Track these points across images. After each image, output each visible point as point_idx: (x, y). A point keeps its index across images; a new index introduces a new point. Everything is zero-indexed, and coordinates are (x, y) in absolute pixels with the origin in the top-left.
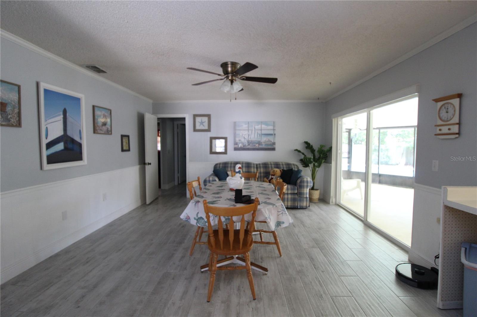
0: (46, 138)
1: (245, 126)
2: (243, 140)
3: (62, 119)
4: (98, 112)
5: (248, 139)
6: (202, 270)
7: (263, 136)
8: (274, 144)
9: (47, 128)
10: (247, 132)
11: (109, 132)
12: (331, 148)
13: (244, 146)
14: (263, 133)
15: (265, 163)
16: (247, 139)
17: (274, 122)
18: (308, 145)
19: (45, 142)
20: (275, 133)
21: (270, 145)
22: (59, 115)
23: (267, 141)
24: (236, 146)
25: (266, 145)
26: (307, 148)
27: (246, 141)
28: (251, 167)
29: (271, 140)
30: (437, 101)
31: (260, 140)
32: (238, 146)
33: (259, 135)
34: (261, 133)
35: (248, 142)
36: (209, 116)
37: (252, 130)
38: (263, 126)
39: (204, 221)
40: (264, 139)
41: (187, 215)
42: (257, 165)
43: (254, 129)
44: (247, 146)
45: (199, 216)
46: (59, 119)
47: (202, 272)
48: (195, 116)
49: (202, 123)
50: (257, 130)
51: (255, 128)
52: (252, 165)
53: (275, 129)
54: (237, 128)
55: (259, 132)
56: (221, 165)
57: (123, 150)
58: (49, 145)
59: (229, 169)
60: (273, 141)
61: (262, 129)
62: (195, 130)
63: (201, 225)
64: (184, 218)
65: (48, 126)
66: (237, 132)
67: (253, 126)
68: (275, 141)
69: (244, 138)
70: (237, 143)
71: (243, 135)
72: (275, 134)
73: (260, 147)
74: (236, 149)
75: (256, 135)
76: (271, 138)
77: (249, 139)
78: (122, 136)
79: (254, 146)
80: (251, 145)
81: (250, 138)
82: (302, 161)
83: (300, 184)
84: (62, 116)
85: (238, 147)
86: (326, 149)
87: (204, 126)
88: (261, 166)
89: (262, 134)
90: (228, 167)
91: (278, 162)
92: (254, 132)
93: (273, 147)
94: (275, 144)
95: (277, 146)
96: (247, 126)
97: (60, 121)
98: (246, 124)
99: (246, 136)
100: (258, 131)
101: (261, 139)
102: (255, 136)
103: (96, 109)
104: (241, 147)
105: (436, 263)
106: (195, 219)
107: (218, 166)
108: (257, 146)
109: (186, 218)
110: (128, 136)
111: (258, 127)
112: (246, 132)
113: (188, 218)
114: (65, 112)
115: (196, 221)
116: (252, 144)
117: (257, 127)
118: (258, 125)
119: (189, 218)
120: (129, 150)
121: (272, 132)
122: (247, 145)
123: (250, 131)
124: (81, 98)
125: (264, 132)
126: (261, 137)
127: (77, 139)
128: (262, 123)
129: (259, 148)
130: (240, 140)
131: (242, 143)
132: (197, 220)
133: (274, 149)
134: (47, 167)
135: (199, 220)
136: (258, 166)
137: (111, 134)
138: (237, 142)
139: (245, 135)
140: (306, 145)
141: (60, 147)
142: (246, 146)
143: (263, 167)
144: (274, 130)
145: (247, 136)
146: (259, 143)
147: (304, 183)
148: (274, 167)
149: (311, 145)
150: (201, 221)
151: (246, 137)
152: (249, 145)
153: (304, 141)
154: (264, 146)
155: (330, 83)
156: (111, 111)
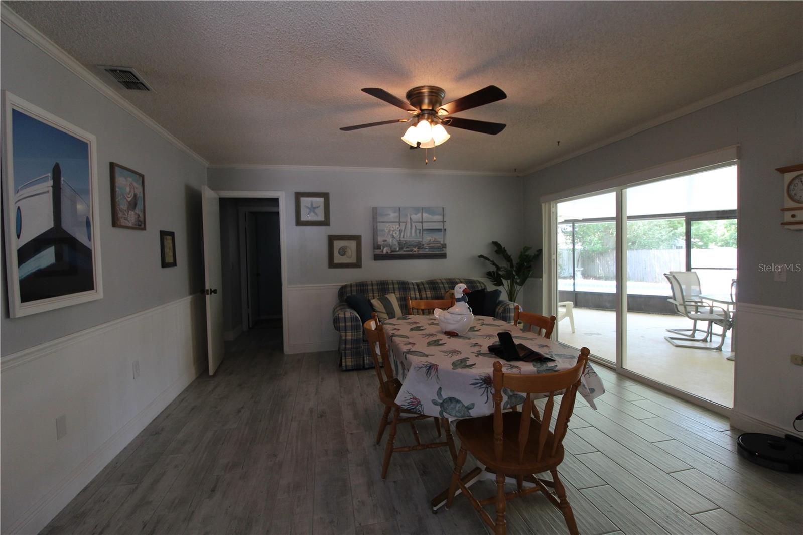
0: (18, 237)
1: (393, 216)
2: (390, 240)
3: (51, 189)
4: (120, 180)
5: (400, 238)
6: (435, 509)
7: (424, 233)
8: (444, 246)
9: (19, 208)
10: (398, 226)
11: (141, 225)
12: (540, 251)
13: (392, 252)
14: (424, 228)
15: (432, 280)
16: (398, 240)
17: (443, 208)
18: (498, 248)
19: (14, 245)
20: (445, 228)
21: (438, 248)
22: (45, 179)
23: (432, 241)
24: (378, 252)
25: (431, 248)
26: (497, 252)
27: (396, 243)
28: (410, 290)
29: (439, 240)
30: (783, 170)
31: (420, 240)
32: (383, 252)
33: (418, 232)
34: (421, 228)
35: (400, 243)
36: (326, 196)
37: (406, 223)
38: (425, 215)
39: (463, 405)
40: (427, 238)
41: (411, 397)
42: (418, 285)
43: (409, 220)
44: (398, 251)
45: (445, 395)
46: (46, 190)
47: (435, 513)
48: (298, 196)
49: (312, 209)
50: (414, 222)
51: (411, 219)
52: (411, 286)
53: (445, 220)
54: (380, 219)
55: (419, 226)
56: (354, 288)
57: (164, 265)
58: (25, 254)
59: (371, 295)
60: (442, 243)
61: (423, 221)
62: (299, 223)
63: (456, 416)
64: (406, 404)
65: (20, 204)
66: (380, 226)
67: (408, 215)
68: (445, 242)
69: (393, 237)
70: (381, 245)
71: (390, 231)
72: (445, 230)
73: (421, 252)
74: (377, 258)
75: (413, 231)
76: (438, 237)
77: (402, 239)
78: (163, 234)
79: (411, 251)
80: (405, 249)
81: (403, 237)
82: (489, 274)
83: (504, 315)
84: (51, 183)
85: (381, 253)
86: (531, 253)
87: (316, 214)
88: (426, 286)
89: (424, 230)
90: (367, 291)
91: (454, 279)
92: (409, 225)
93: (443, 252)
94: (445, 248)
95: (449, 251)
96: (397, 214)
97: (46, 195)
98: (395, 212)
99: (396, 233)
100: (415, 224)
101: (423, 238)
102: (411, 233)
103: (117, 170)
104: (387, 253)
105: (796, 427)
106: (435, 403)
107: (349, 289)
108: (415, 252)
109: (411, 403)
110: (172, 234)
111: (416, 217)
112: (396, 226)
113: (416, 402)
114: (57, 174)
115: (438, 408)
116: (407, 248)
117: (414, 217)
118: (416, 214)
119: (419, 402)
120: (174, 264)
121: (440, 226)
122: (398, 249)
123: (403, 225)
124: (88, 142)
125: (426, 226)
126: (422, 235)
127: (82, 238)
128: (423, 210)
129: (420, 254)
130: (385, 241)
131: (390, 246)
132: (442, 405)
133: (444, 256)
134: (21, 309)
135: (445, 405)
136: (421, 286)
137: (144, 229)
138: (379, 243)
139: (394, 231)
140: (496, 248)
141: (47, 258)
142: (396, 252)
143: (430, 288)
144: (443, 222)
145: (398, 233)
146: (419, 246)
147: (510, 313)
148: (449, 287)
149: (503, 247)
150: (452, 405)
151: (397, 235)
152: (401, 249)
153: (491, 241)
154: (427, 250)
155: (558, 142)
156: (143, 176)
